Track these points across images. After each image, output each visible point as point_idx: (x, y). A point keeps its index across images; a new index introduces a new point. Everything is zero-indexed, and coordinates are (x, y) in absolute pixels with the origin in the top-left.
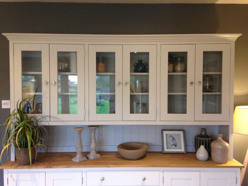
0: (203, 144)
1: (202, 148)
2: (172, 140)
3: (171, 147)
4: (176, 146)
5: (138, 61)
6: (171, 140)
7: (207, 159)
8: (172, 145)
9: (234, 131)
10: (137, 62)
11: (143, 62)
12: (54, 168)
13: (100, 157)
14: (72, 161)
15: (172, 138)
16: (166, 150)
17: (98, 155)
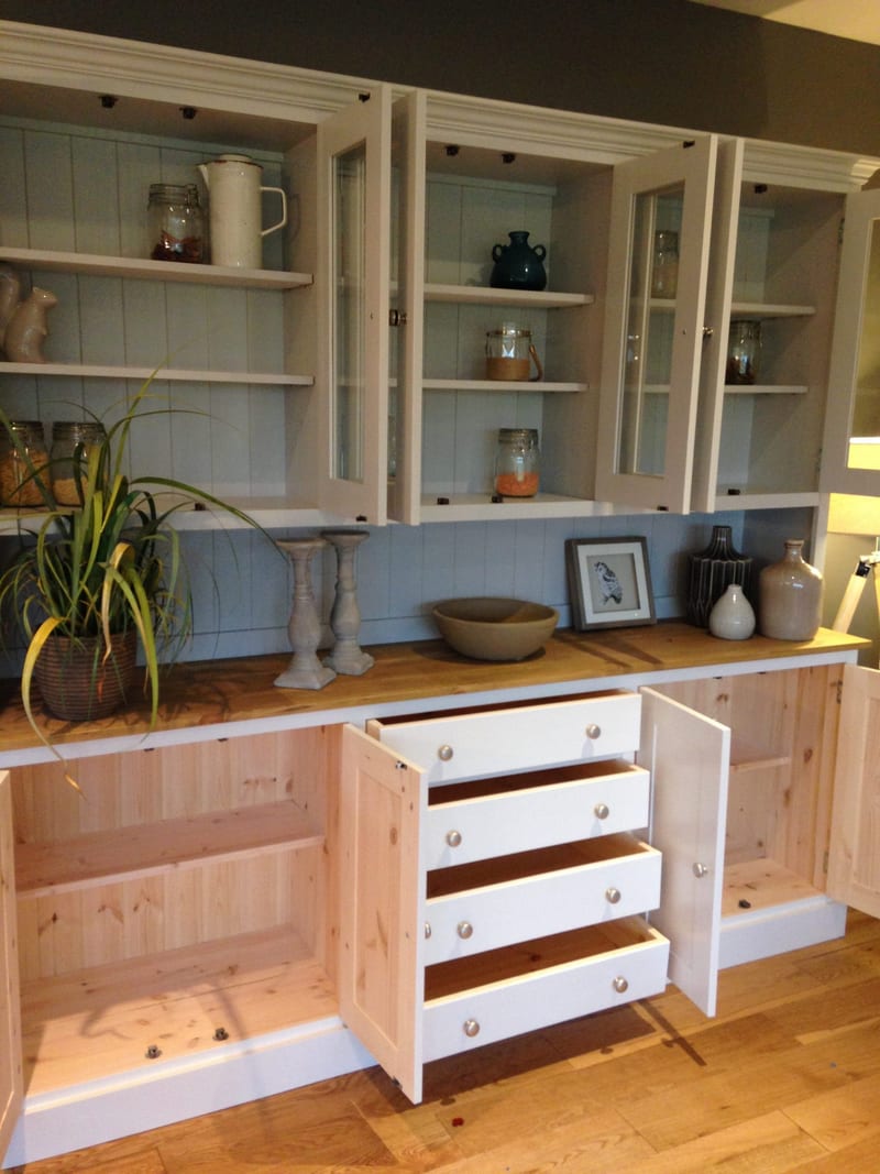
0: (737, 583)
1: (735, 595)
2: (605, 579)
3: (601, 604)
4: (618, 600)
5: (512, 235)
6: (601, 578)
7: (749, 634)
8: (607, 599)
9: (830, 528)
10: (507, 242)
11: (532, 242)
12: (235, 720)
13: (375, 665)
14: (274, 686)
15: (604, 571)
16: (592, 618)
17: (367, 655)
